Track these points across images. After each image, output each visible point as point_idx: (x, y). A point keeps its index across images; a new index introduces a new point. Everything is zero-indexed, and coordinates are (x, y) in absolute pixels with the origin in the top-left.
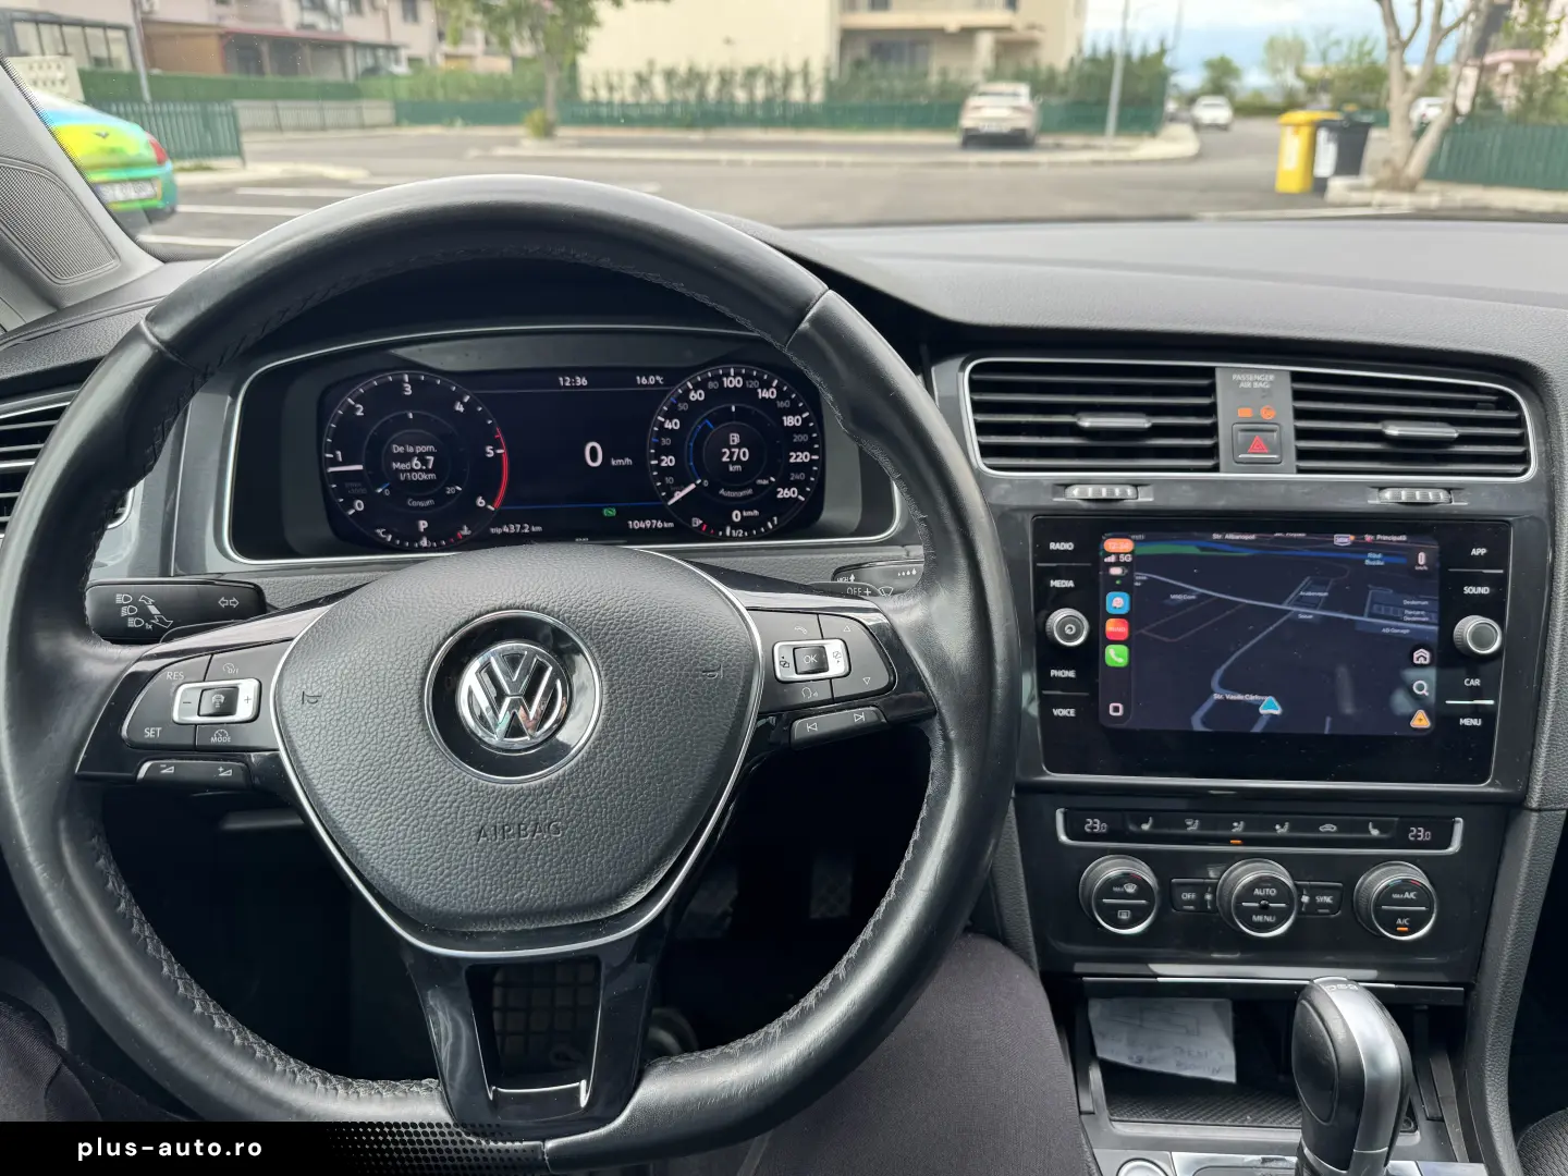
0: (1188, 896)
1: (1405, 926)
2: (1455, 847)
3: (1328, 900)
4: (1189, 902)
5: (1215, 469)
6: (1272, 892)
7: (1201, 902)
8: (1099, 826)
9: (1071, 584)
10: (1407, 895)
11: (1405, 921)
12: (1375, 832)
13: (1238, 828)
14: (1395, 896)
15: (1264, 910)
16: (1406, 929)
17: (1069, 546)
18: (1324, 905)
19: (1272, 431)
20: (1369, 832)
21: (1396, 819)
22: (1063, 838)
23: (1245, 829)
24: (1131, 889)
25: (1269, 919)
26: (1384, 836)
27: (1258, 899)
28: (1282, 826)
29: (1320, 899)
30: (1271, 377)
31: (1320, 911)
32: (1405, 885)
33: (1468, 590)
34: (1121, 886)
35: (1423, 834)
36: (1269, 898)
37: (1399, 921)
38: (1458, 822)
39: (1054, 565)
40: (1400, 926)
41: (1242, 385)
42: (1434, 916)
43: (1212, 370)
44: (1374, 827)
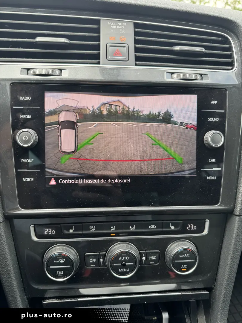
0: (92, 260)
1: (185, 268)
2: (206, 232)
3: (154, 258)
4: (93, 263)
5: (99, 63)
6: (127, 258)
7: (98, 263)
8: (51, 232)
9: (30, 117)
10: (185, 255)
11: (185, 266)
12: (173, 228)
13: (113, 229)
14: (181, 256)
15: (124, 266)
16: (186, 269)
17: (28, 98)
18: (152, 260)
19: (124, 47)
20: (170, 228)
21: (182, 221)
22: (34, 238)
23: (116, 229)
24: (62, 261)
25: (126, 270)
26: (176, 229)
27: (121, 262)
28: (132, 227)
29: (150, 258)
30: (125, 24)
31: (151, 263)
32: (185, 251)
33: (210, 119)
34: (58, 260)
35: (193, 227)
36: (126, 261)
37: (182, 267)
38: (207, 221)
39: (22, 107)
40: (183, 268)
41: (112, 27)
42: (197, 263)
43: (99, 20)
44: (172, 226)
